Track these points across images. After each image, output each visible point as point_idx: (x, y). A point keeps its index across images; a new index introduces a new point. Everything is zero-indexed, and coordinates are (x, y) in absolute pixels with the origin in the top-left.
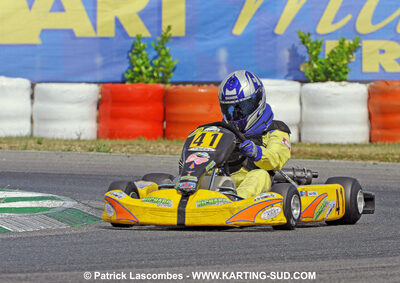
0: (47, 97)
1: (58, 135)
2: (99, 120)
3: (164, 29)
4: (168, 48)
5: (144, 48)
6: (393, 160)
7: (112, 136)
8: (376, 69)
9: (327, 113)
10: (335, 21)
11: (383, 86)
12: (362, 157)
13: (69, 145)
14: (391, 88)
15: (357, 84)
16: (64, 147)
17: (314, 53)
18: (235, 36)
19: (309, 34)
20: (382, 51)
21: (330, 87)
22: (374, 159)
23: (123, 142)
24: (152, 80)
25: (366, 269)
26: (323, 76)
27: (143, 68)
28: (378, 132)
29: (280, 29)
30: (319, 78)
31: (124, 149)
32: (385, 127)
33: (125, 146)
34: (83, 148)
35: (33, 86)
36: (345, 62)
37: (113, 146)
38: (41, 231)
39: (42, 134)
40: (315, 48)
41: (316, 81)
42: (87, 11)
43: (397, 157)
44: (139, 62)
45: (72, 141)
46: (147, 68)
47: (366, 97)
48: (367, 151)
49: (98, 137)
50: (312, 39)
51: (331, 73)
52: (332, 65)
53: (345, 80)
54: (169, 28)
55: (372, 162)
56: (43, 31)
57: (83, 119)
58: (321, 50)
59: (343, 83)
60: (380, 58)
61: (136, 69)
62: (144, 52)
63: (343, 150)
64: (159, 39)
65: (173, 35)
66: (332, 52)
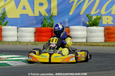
0: (22, 31)
1: (24, 41)
2: (35, 37)
3: (52, 13)
4: (53, 18)
5: (46, 18)
6: (111, 46)
7: (38, 41)
8: (106, 23)
9: (93, 34)
10: (96, 11)
11: (108, 27)
12: (103, 46)
13: (27, 43)
14: (110, 28)
15: (101, 27)
16: (26, 44)
17: (90, 19)
18: (70, 15)
19: (89, 14)
20: (108, 19)
21: (94, 28)
22: (106, 46)
23: (41, 42)
24: (49, 27)
25: (104, 74)
26: (92, 25)
27: (46, 24)
28: (107, 39)
29: (81, 13)
30: (91, 25)
31: (41, 44)
32: (109, 38)
33: (42, 43)
34: (31, 44)
35: (18, 28)
36: (98, 21)
37: (38, 43)
38: (20, 65)
39: (20, 41)
40: (91, 18)
41: (91, 26)
42: (32, 9)
43: (112, 45)
44: (45, 22)
45: (28, 42)
46: (47, 23)
47: (104, 30)
48: (104, 44)
49: (35, 41)
50: (90, 15)
51: (94, 24)
52: (95, 22)
53: (98, 26)
54: (53, 13)
55: (105, 47)
56: (20, 14)
57: (31, 37)
58: (92, 18)
59: (98, 27)
60: (107, 20)
61: (44, 24)
62: (46, 19)
63: (98, 44)
64: (50, 16)
65: (54, 15)
66: (95, 19)
